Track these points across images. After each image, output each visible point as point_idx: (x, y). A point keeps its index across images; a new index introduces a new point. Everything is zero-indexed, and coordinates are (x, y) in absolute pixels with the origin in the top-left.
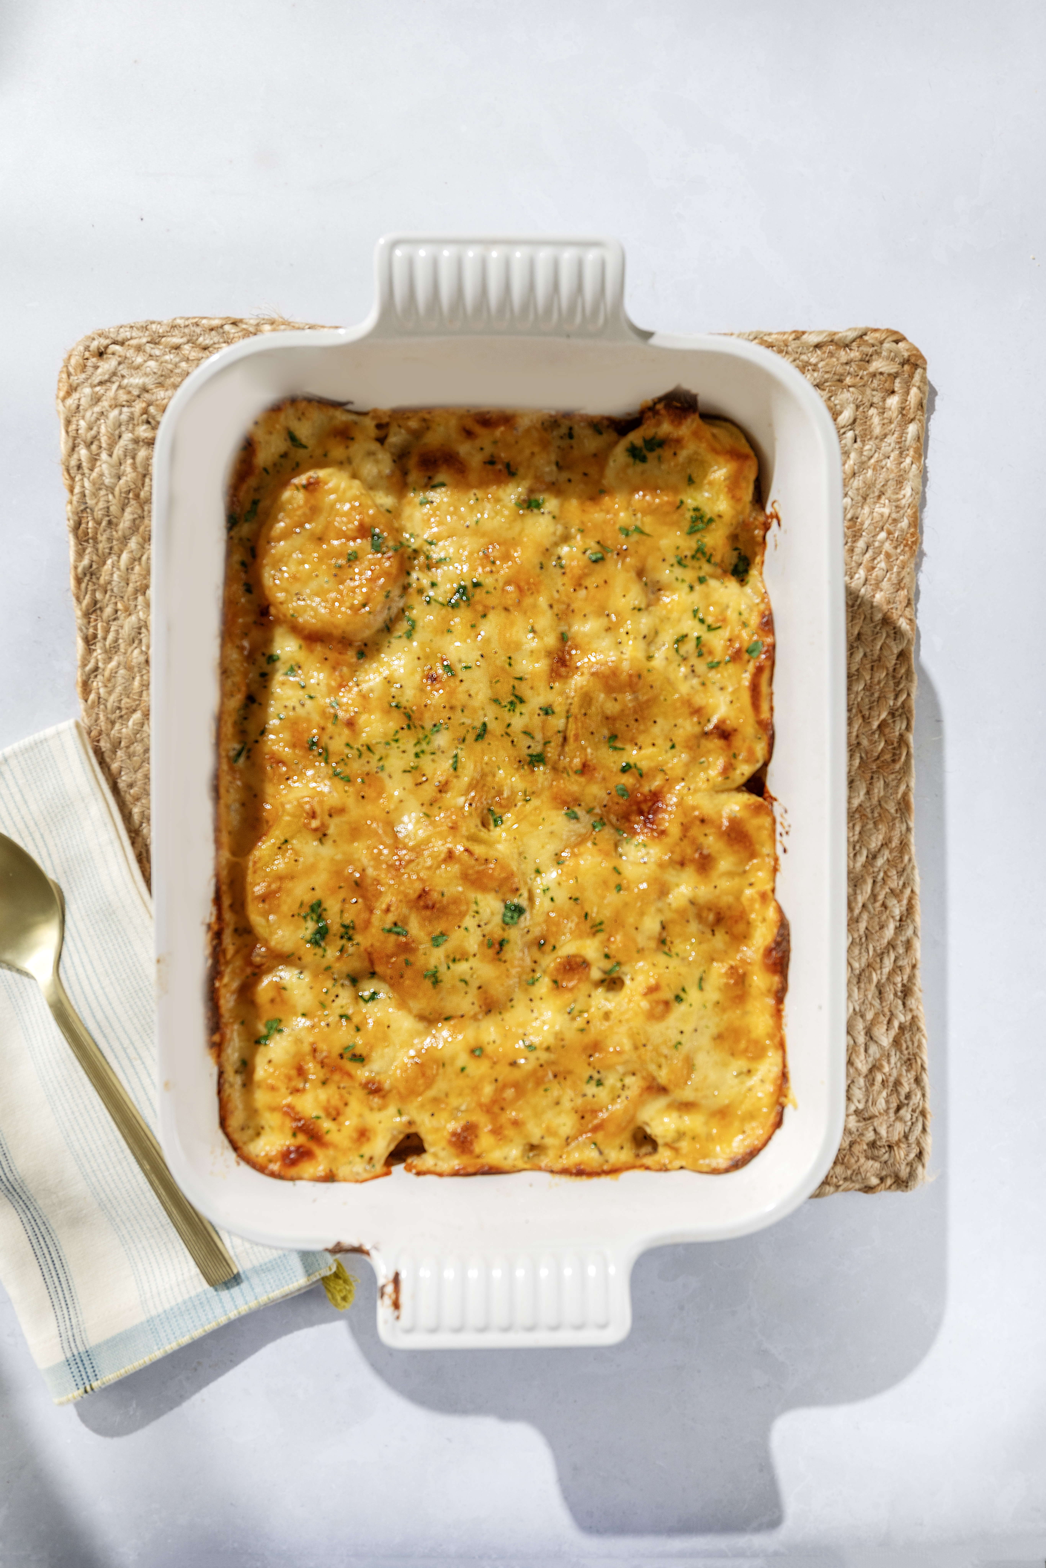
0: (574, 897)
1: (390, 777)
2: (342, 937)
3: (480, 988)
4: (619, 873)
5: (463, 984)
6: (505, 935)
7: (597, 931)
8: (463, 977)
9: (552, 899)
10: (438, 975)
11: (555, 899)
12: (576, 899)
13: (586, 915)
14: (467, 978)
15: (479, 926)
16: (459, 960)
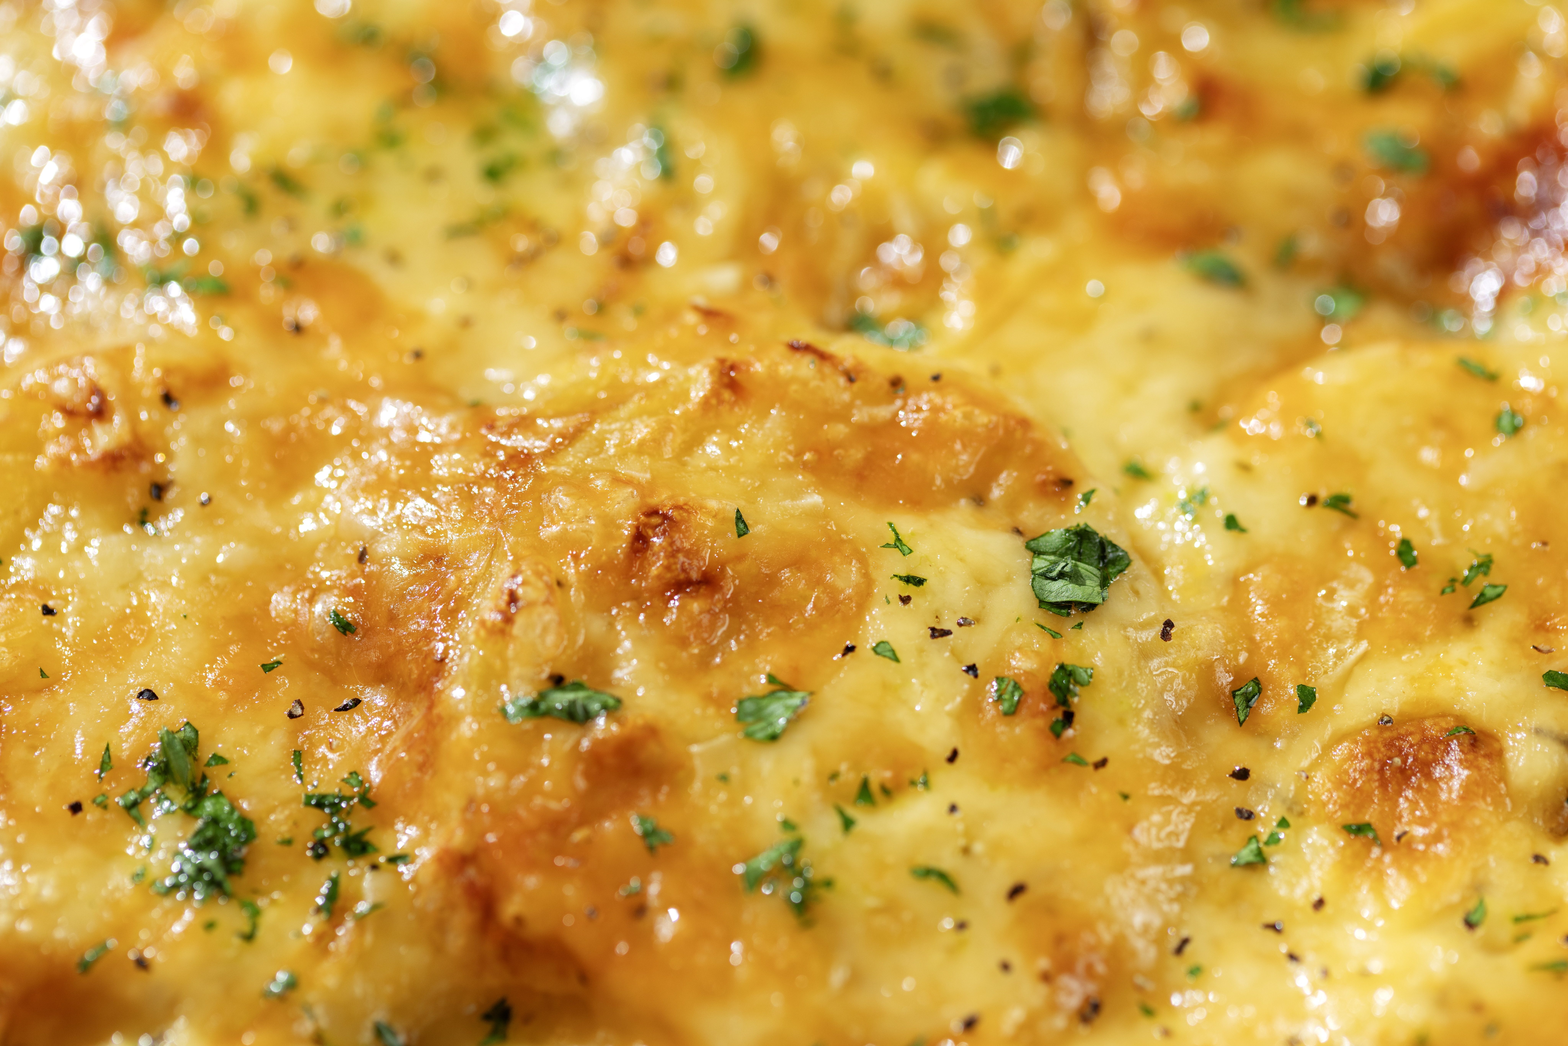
0: (1323, 494)
1: (394, 258)
2: (321, 850)
3: (1016, 891)
4: (1492, 378)
5: (933, 888)
6: (1068, 656)
7: (1481, 600)
8: (926, 859)
9: (1231, 523)
10: (804, 858)
11: (1243, 519)
12: (1340, 503)
13: (1405, 552)
14: (947, 861)
15: (938, 633)
16: (887, 792)
